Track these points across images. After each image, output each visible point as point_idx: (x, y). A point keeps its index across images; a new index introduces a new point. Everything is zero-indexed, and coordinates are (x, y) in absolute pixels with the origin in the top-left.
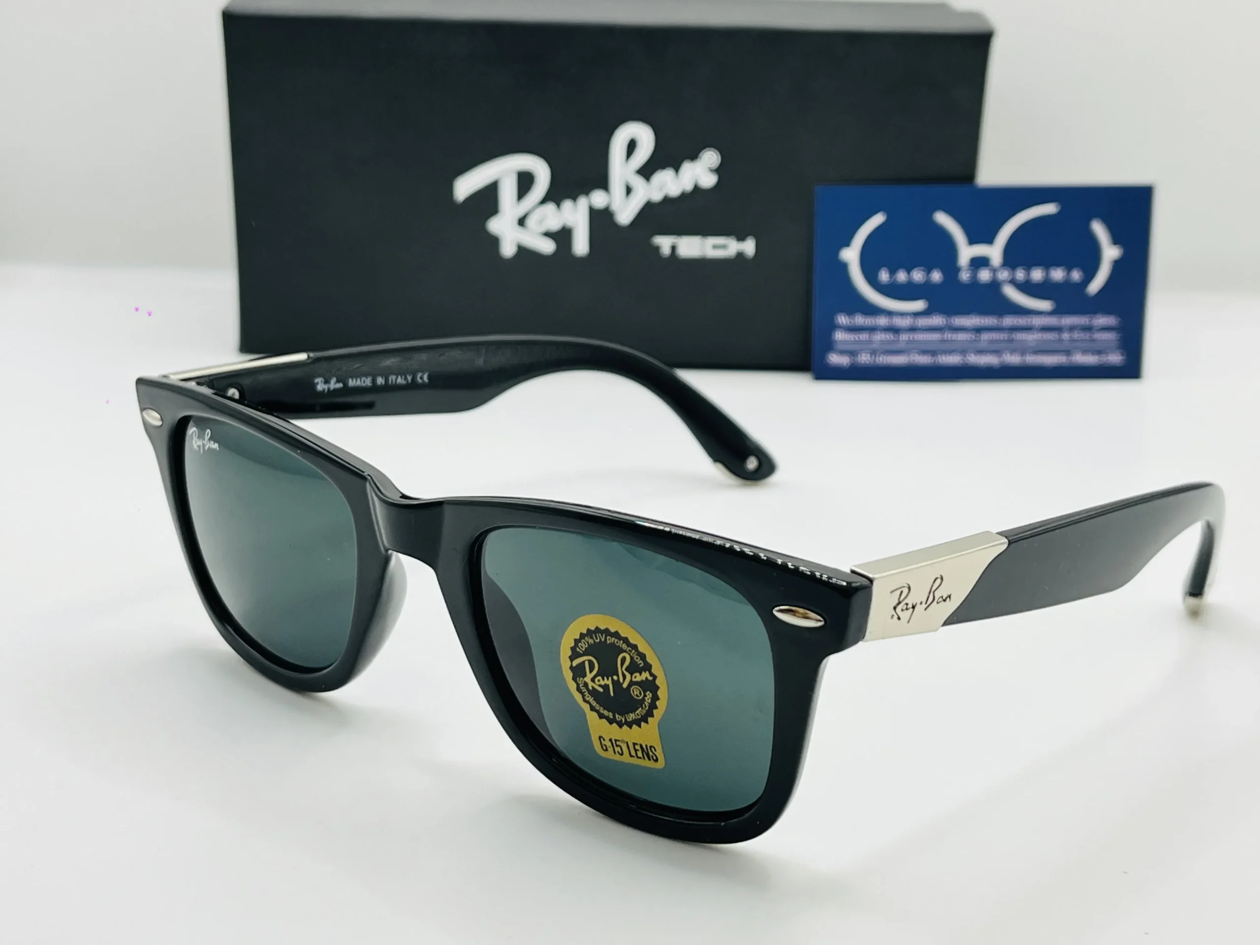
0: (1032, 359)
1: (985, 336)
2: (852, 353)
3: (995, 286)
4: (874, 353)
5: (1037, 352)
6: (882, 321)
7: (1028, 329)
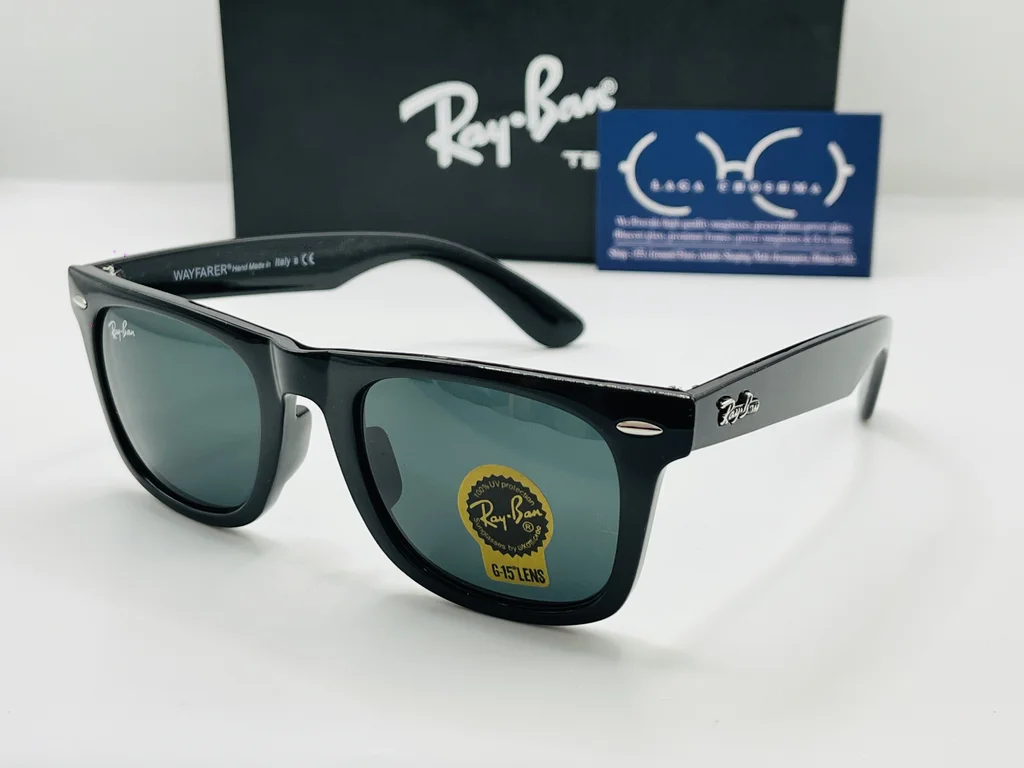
0: (778, 258)
1: (740, 238)
2: (629, 249)
3: (747, 196)
4: (647, 249)
5: (782, 252)
6: (654, 223)
7: (775, 233)
